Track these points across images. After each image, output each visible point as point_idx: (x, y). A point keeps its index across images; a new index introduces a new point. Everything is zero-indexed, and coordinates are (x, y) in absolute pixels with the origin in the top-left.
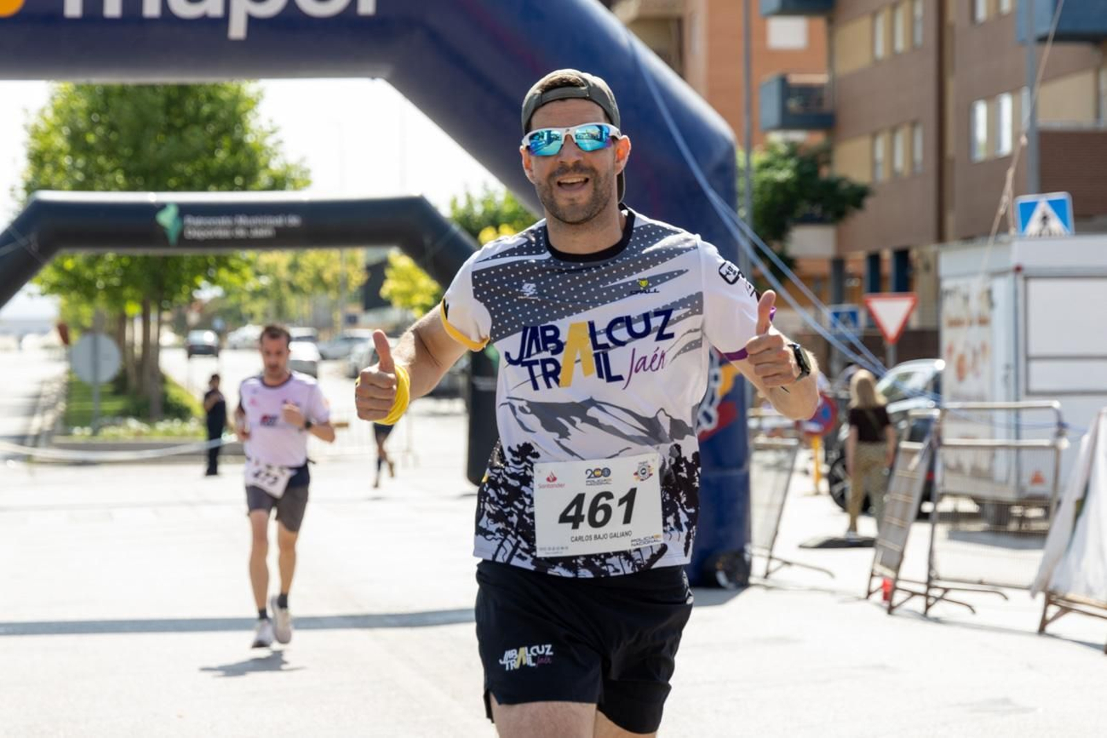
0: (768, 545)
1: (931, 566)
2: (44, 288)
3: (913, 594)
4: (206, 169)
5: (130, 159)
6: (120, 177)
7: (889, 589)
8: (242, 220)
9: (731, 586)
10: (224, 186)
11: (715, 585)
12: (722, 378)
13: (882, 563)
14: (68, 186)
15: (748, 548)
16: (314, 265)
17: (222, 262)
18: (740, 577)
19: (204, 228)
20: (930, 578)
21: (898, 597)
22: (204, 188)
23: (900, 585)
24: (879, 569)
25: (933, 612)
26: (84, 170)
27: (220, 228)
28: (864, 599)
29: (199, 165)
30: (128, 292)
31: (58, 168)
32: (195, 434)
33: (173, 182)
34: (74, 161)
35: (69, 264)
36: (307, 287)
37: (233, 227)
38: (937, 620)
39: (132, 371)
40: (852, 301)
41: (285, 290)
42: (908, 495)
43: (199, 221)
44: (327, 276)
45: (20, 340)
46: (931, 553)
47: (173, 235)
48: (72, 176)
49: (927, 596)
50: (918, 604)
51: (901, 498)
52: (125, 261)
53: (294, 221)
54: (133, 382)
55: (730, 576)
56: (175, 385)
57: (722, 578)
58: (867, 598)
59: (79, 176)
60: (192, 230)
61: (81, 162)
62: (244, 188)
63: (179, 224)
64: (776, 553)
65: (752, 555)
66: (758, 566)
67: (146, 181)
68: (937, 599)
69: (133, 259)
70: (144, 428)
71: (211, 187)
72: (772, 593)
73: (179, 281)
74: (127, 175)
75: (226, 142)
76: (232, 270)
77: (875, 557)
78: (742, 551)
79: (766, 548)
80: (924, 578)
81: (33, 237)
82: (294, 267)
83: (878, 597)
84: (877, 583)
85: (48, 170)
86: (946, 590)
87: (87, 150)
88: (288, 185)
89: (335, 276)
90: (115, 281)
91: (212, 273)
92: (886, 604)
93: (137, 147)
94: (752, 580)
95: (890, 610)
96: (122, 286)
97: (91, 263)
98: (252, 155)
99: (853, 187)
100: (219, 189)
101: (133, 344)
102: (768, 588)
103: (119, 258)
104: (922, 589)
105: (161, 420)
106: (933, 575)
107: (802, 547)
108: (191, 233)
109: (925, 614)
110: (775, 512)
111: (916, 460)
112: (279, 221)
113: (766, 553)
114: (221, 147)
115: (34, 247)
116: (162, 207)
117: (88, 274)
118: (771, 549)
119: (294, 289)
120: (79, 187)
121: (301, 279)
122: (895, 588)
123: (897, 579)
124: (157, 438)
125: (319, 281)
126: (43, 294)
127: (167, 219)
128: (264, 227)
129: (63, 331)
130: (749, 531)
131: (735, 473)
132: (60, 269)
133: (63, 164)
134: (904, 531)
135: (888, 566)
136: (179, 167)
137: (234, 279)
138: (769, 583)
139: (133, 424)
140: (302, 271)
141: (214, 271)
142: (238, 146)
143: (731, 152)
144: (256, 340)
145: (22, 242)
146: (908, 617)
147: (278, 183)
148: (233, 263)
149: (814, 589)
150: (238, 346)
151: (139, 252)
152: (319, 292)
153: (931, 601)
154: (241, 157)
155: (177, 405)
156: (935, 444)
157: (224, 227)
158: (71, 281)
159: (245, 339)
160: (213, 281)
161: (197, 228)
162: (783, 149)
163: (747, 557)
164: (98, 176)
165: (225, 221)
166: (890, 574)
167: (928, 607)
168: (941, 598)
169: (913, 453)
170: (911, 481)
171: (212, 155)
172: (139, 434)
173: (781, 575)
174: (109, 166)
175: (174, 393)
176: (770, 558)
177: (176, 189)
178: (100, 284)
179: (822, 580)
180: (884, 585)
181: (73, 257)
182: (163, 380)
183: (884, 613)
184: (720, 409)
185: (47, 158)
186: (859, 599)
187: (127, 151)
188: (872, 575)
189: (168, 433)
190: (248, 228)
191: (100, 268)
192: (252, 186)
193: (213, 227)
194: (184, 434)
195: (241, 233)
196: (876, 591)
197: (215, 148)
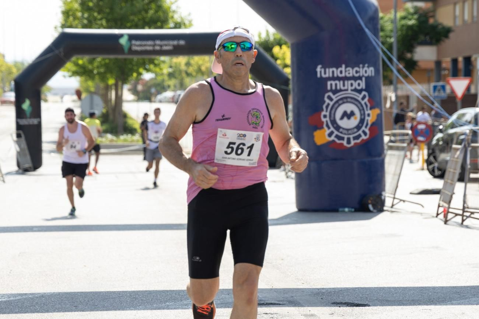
0: (393, 193)
1: (464, 202)
2: (70, 74)
3: (457, 215)
4: (144, 19)
5: (108, 14)
6: (104, 22)
7: (446, 212)
8: (158, 42)
9: (375, 211)
10: (152, 27)
11: (368, 211)
12: (371, 115)
13: (443, 201)
14: (80, 26)
15: (383, 193)
16: (197, 63)
17: (152, 62)
18: (379, 207)
19: (141, 45)
20: (464, 208)
21: (450, 216)
22: (143, 28)
23: (450, 210)
24: (442, 203)
25: (465, 223)
26: (87, 19)
27: (148, 46)
28: (435, 217)
29: (140, 17)
30: (109, 75)
31: (75, 18)
32: (138, 141)
33: (129, 25)
34: (83, 14)
35: (80, 62)
36: (194, 74)
37: (154, 45)
38: (467, 227)
39: (110, 112)
40: (443, 81)
41: (184, 75)
42: (455, 169)
43: (138, 43)
44: (203, 68)
45: (62, 98)
46: (465, 195)
47: (126, 49)
48: (82, 22)
49: (463, 215)
50: (459, 219)
51: (452, 170)
52: (107, 61)
53: (182, 42)
54: (111, 117)
55: (374, 206)
56: (131, 118)
57: (371, 207)
58: (437, 217)
59: (85, 22)
60: (135, 46)
61: (86, 15)
62: (161, 27)
63: (129, 44)
64: (396, 196)
65: (385, 197)
66: (388, 202)
67: (116, 23)
68: (467, 217)
69: (110, 59)
70: (114, 138)
71: (147, 27)
72: (394, 214)
73: (132, 71)
74: (108, 21)
75: (153, 6)
76: (156, 65)
77: (440, 198)
78: (381, 195)
79: (391, 194)
80: (461, 208)
81: (61, 50)
82: (188, 64)
83: (441, 216)
84: (441, 210)
85: (71, 18)
86: (472, 213)
87: (89, 9)
88: (183, 26)
89: (207, 68)
90: (102, 70)
91: (147, 67)
92: (444, 219)
93: (111, 9)
94: (385, 208)
95: (446, 222)
96: (105, 73)
97: (91, 62)
98: (166, 12)
99: (444, 28)
100: (150, 28)
101: (111, 100)
102: (392, 212)
103: (104, 59)
104: (461, 212)
105: (122, 135)
106: (465, 205)
107: (411, 193)
108: (134, 48)
109: (462, 223)
110: (397, 177)
111: (458, 153)
112: (175, 43)
113: (393, 196)
114: (151, 9)
115: (62, 54)
116: (121, 36)
117: (90, 67)
118: (394, 195)
119: (188, 74)
120: (85, 26)
121: (191, 70)
122: (448, 212)
123: (449, 208)
124: (120, 143)
125: (199, 71)
126: (70, 76)
127: (123, 41)
128: (168, 45)
129: (78, 93)
130: (384, 186)
131: (377, 159)
132: (77, 64)
133: (78, 16)
134: (453, 186)
135: (445, 202)
136: (132, 17)
137: (157, 69)
138: (393, 210)
139: (109, 136)
140: (192, 66)
141: (148, 65)
142: (159, 8)
143: (376, 11)
144: (170, 98)
145: (57, 52)
146: (454, 225)
147: (178, 25)
148: (156, 62)
149: (413, 212)
150: (162, 101)
151: (112, 57)
152: (199, 75)
153: (465, 218)
154: (160, 14)
155: (131, 127)
156: (467, 145)
157: (150, 45)
158: (82, 70)
159: (165, 97)
160: (148, 70)
161: (137, 46)
162: (412, 11)
163: (383, 197)
164: (94, 22)
165: (150, 43)
166: (446, 205)
167: (463, 221)
168: (469, 217)
169: (457, 149)
170: (456, 162)
171: (146, 11)
172: (112, 141)
173: (400, 206)
174: (99, 17)
175: (130, 122)
176: (394, 198)
177: (130, 28)
178: (95, 72)
179: (418, 209)
180: (444, 211)
181: (82, 59)
182: (125, 116)
183: (443, 223)
184: (370, 130)
185: (71, 13)
186: (433, 217)
187: (107, 10)
188: (439, 206)
189: (125, 140)
190: (161, 46)
191: (96, 64)
192: (166, 27)
193: (145, 45)
194: (132, 141)
195: (157, 48)
196: (441, 213)
197: (149, 9)
